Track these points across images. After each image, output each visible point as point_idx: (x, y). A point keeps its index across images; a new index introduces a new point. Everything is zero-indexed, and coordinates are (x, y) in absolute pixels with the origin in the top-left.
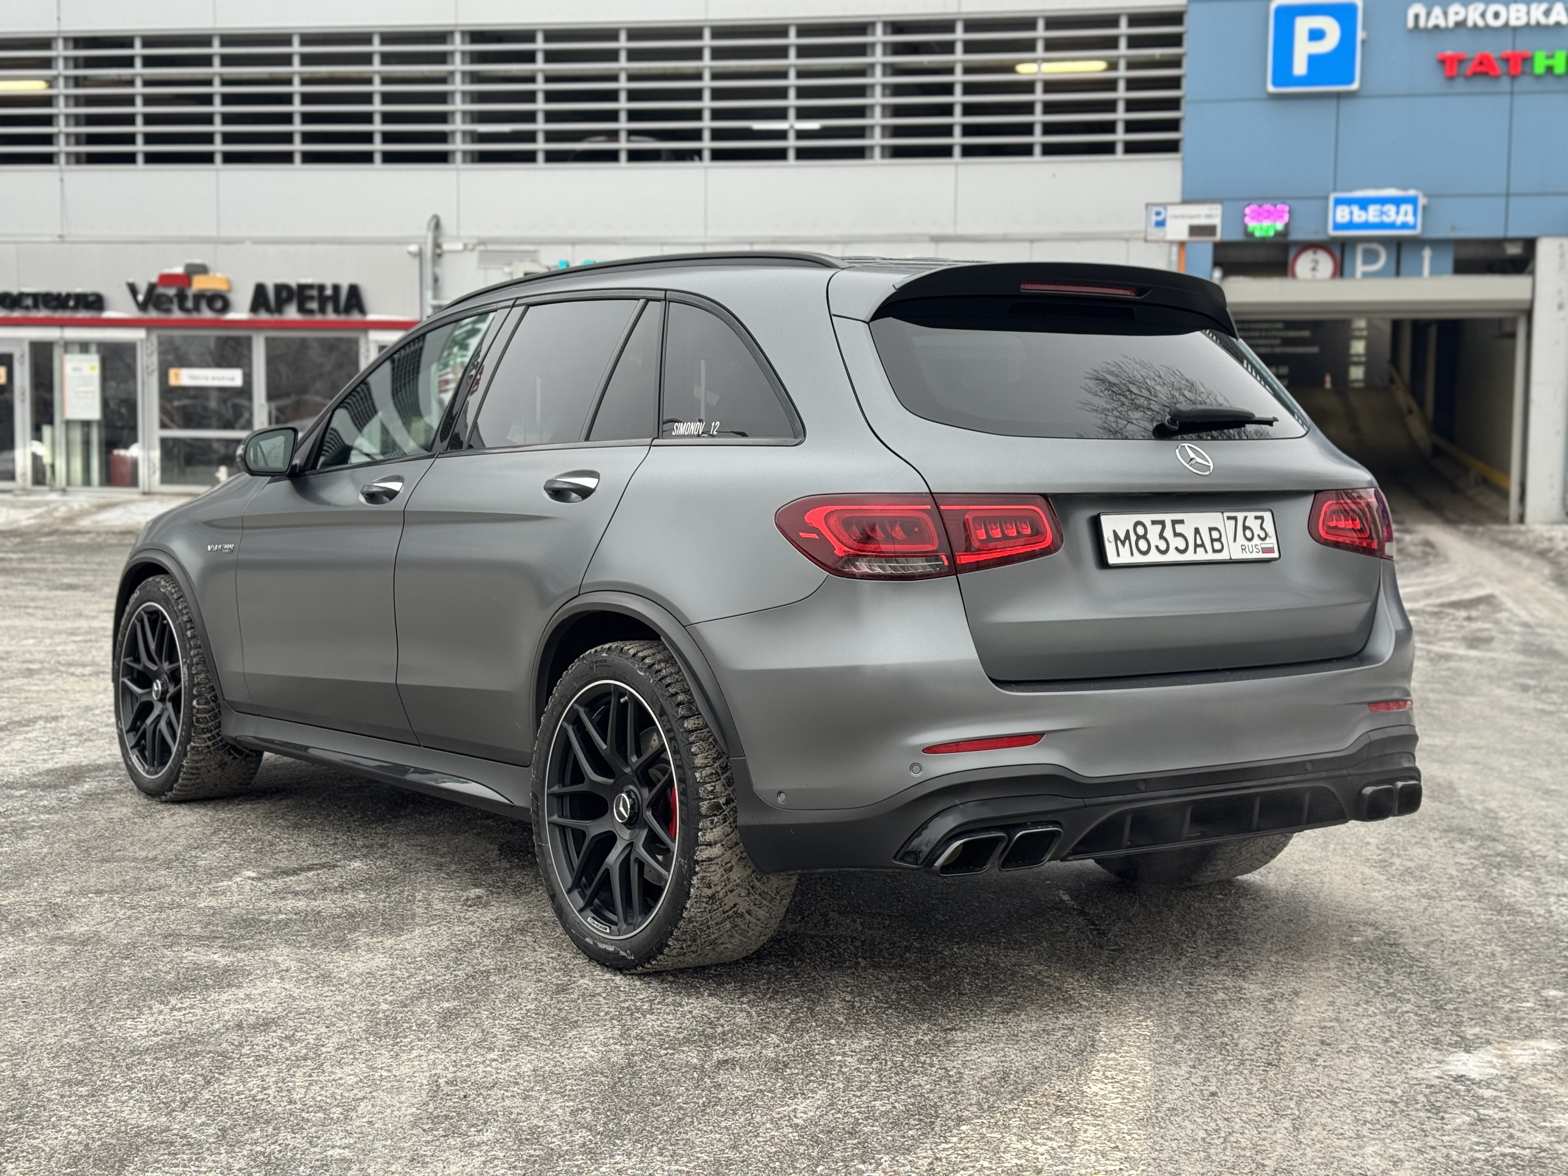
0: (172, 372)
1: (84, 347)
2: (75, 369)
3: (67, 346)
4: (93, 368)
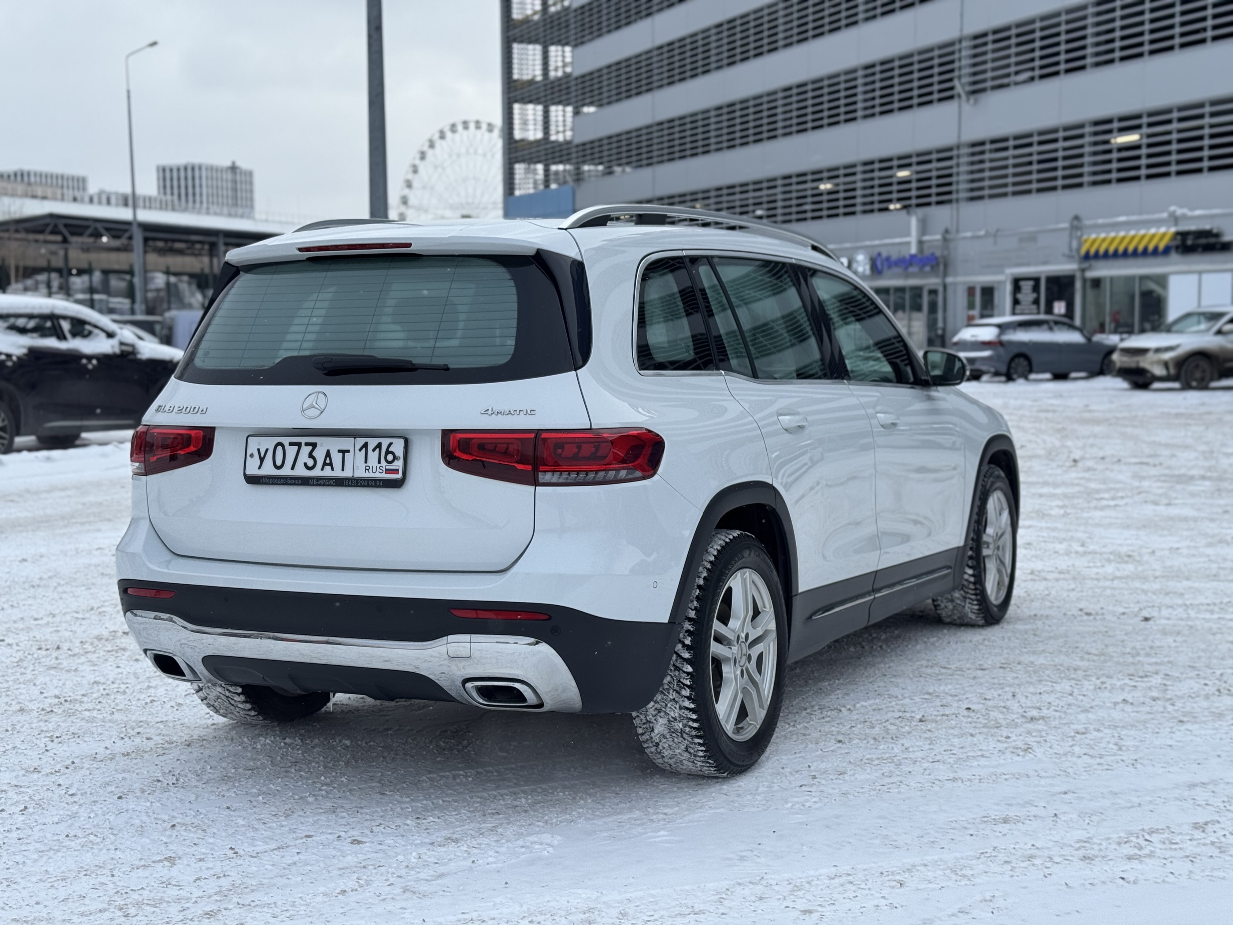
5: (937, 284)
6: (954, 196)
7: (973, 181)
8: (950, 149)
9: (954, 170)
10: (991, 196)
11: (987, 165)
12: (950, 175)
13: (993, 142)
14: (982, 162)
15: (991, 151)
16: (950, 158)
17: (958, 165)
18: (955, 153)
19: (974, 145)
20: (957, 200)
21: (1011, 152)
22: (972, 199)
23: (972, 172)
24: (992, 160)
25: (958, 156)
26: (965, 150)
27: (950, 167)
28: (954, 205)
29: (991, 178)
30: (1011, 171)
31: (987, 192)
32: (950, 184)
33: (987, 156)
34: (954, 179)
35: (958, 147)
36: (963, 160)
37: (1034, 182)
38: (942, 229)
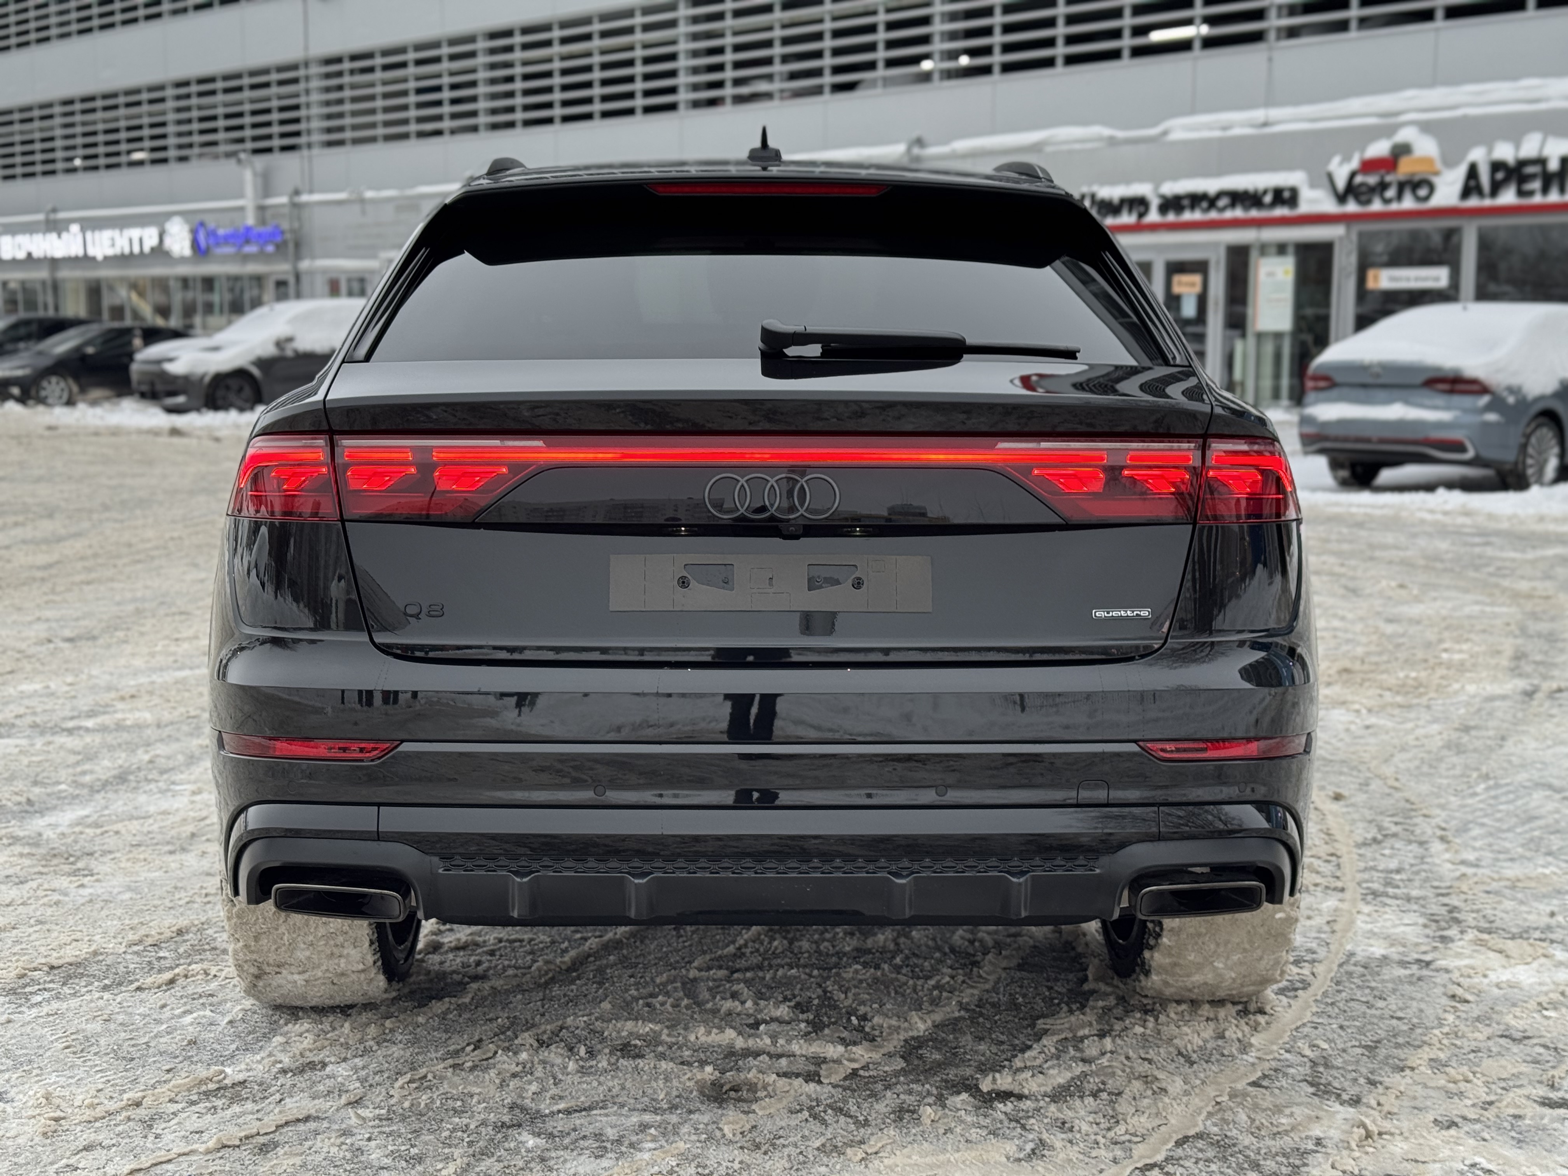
0: (1371, 273)
1: (1281, 249)
2: (1270, 274)
3: (1264, 249)
4: (1286, 272)
5: (286, 273)
6: (302, 140)
7: (329, 117)
8: (294, 67)
9: (302, 100)
10: (356, 141)
11: (347, 93)
12: (296, 107)
13: (354, 58)
14: (340, 88)
15: (352, 72)
16: (295, 81)
17: (307, 92)
18: (301, 73)
19: (329, 61)
20: (309, 146)
21: (379, 75)
22: (330, 144)
23: (328, 103)
24: (353, 87)
25: (307, 78)
26: (315, 70)
27: (297, 95)
28: (305, 152)
29: (354, 114)
30: (379, 103)
31: (348, 135)
32: (297, 121)
33: (346, 79)
34: (302, 113)
35: (306, 64)
36: (315, 84)
37: (413, 121)
38: (290, 189)
